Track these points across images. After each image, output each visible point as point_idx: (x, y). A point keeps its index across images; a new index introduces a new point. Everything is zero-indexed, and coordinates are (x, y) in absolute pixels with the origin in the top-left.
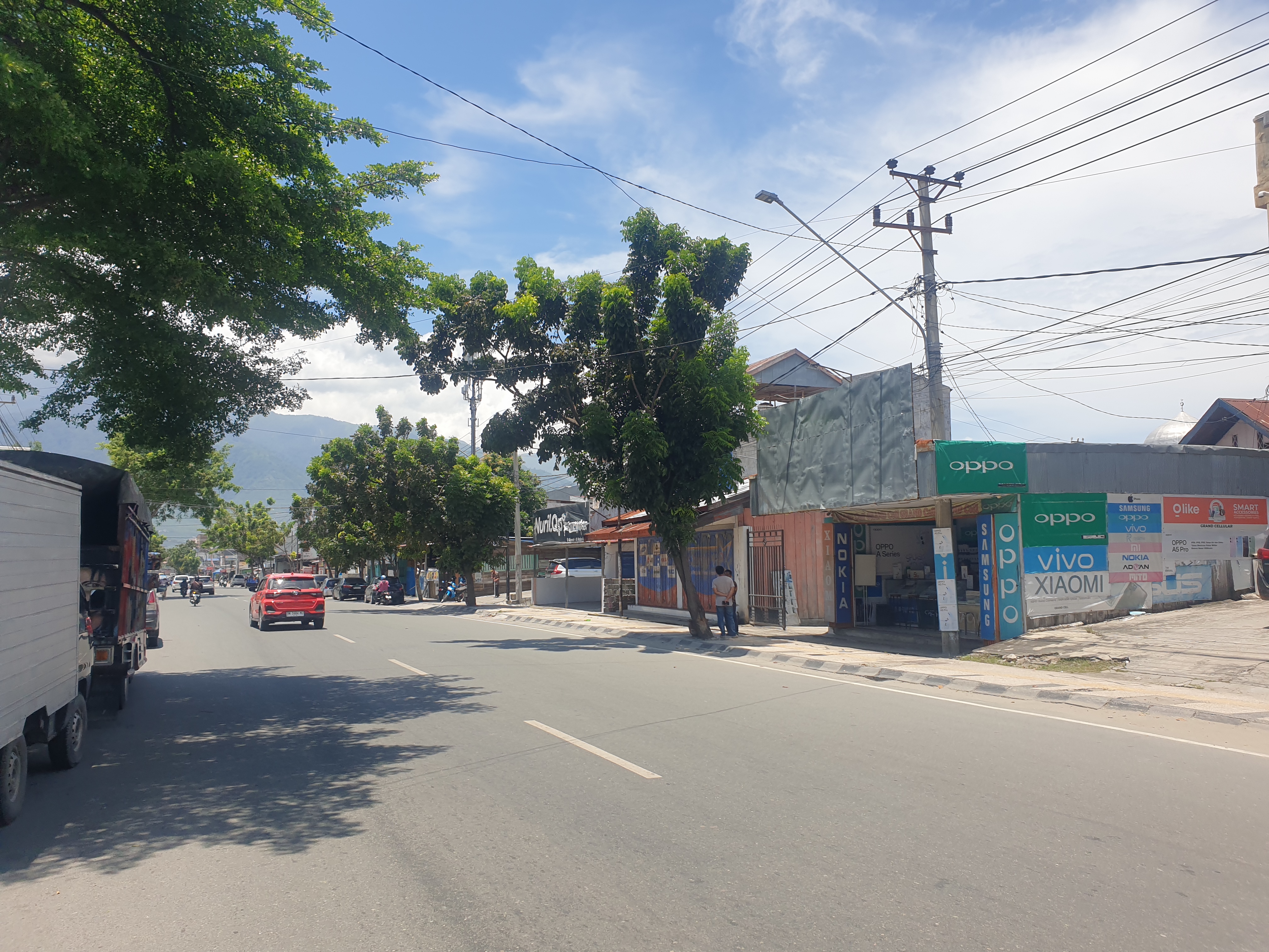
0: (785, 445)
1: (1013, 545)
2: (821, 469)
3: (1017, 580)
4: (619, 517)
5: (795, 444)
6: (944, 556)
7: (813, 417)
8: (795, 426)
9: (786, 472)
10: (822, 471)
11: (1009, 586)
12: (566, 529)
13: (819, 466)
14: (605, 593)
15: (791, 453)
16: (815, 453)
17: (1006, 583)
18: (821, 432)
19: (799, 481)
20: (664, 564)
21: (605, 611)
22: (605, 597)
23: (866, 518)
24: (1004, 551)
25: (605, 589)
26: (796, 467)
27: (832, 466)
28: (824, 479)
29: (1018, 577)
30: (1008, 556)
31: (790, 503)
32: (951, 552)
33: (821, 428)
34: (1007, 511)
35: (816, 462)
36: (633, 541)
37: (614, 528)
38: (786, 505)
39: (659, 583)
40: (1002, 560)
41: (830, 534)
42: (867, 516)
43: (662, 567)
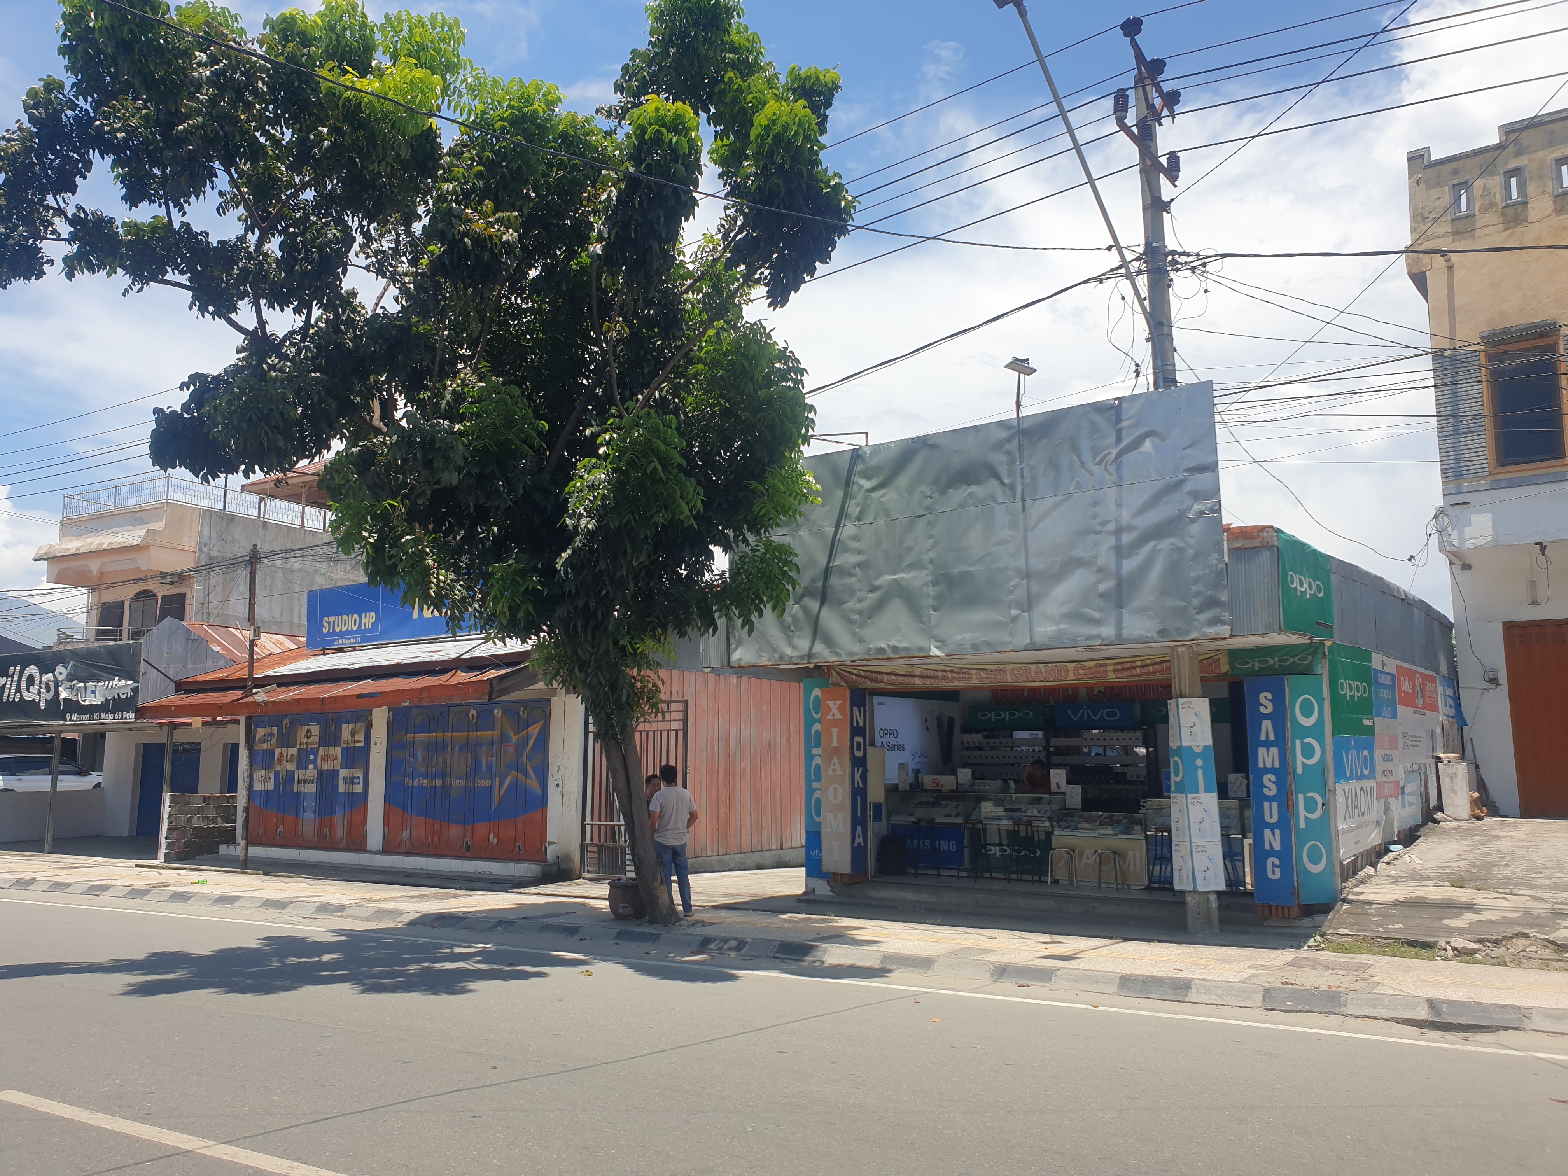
0: (817, 533)
1: (1316, 731)
2: (930, 578)
3: (1323, 796)
4: (251, 673)
5: (848, 529)
6: (1198, 750)
7: (903, 481)
8: (846, 497)
9: (820, 584)
10: (935, 583)
11: (1311, 806)
12: (63, 695)
13: (925, 572)
14: (170, 823)
15: (834, 547)
16: (909, 549)
17: (1306, 799)
18: (929, 509)
19: (860, 600)
20: (329, 766)
21: (168, 858)
22: (169, 829)
23: (917, 681)
24: (1302, 742)
25: (170, 815)
26: (851, 575)
27: (965, 574)
28: (939, 597)
29: (1324, 789)
30: (1308, 752)
31: (829, 642)
32: (1210, 742)
33: (928, 502)
34: (1307, 671)
35: (916, 565)
36: (239, 721)
37: (237, 694)
38: (819, 647)
39: (310, 803)
40: (1299, 758)
41: (839, 709)
42: (920, 677)
43: (321, 773)
